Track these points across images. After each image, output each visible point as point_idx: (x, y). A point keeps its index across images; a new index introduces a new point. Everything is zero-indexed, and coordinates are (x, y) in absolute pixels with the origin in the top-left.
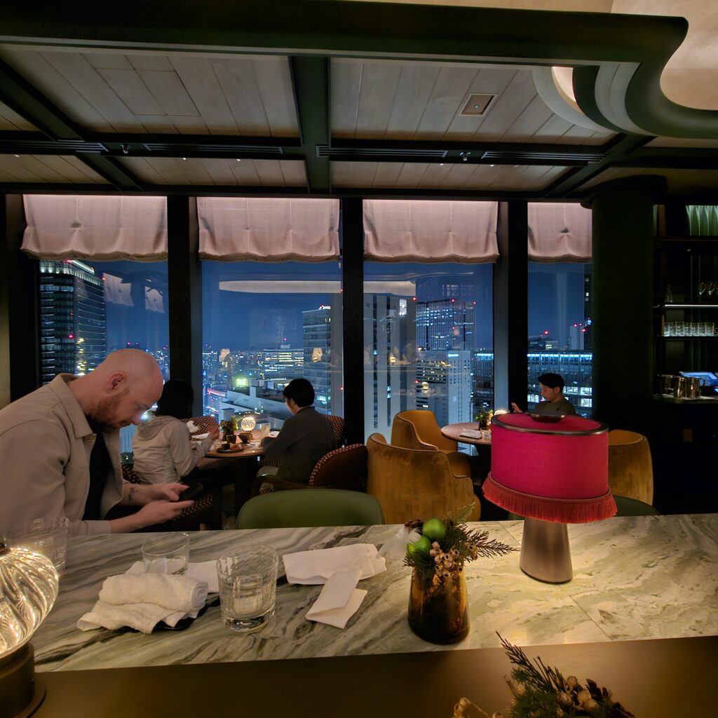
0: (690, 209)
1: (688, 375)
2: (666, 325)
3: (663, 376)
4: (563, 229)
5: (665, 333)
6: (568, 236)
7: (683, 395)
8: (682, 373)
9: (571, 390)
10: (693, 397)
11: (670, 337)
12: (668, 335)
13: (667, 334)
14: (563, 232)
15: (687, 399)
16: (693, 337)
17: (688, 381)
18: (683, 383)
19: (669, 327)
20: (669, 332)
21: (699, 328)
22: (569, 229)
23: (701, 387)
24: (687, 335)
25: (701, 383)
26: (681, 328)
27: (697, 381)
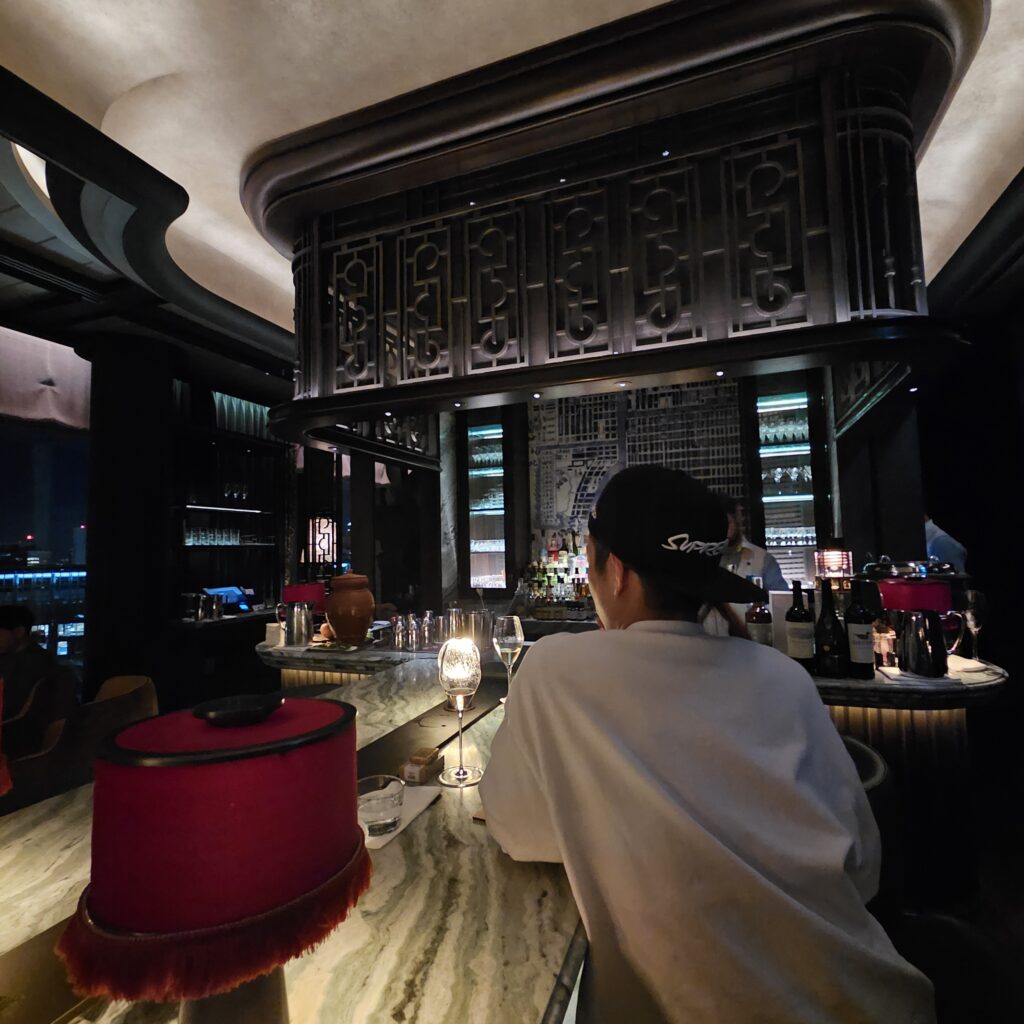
0: (217, 396)
1: (211, 592)
2: (189, 531)
3: (183, 594)
4: (44, 378)
5: (187, 540)
6: (53, 391)
7: (205, 617)
8: (205, 589)
9: (73, 630)
10: (216, 619)
11: (194, 546)
12: (191, 544)
13: (190, 542)
14: (44, 383)
15: (208, 620)
16: (218, 546)
17: (210, 599)
18: (204, 601)
19: (192, 534)
20: (191, 540)
21: (224, 535)
22: (55, 382)
23: (224, 605)
24: (213, 543)
25: (224, 601)
26: (206, 535)
27: (220, 598)
